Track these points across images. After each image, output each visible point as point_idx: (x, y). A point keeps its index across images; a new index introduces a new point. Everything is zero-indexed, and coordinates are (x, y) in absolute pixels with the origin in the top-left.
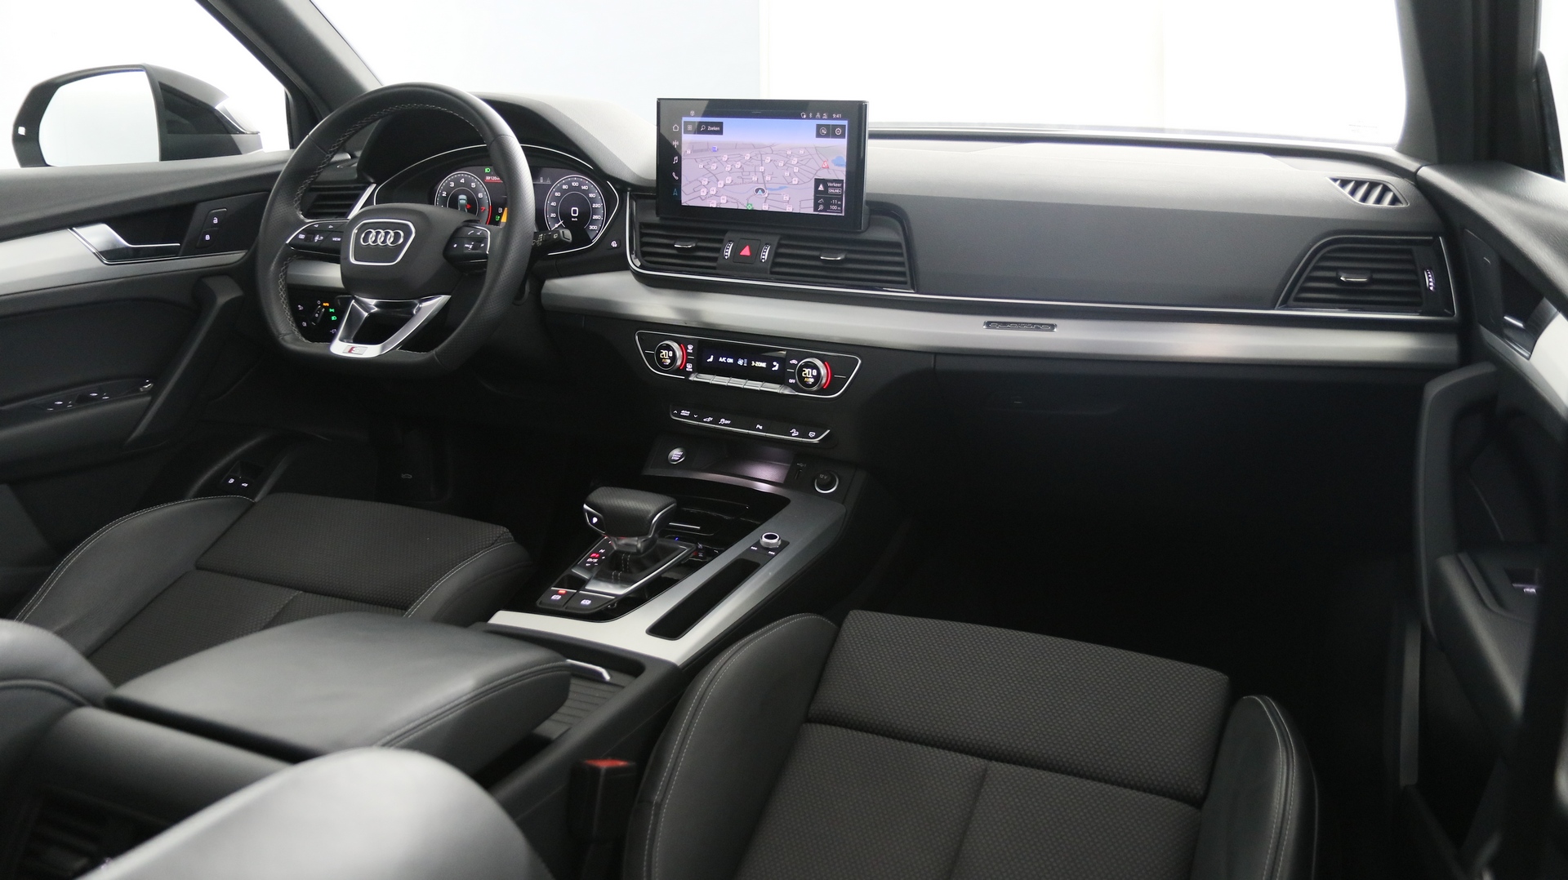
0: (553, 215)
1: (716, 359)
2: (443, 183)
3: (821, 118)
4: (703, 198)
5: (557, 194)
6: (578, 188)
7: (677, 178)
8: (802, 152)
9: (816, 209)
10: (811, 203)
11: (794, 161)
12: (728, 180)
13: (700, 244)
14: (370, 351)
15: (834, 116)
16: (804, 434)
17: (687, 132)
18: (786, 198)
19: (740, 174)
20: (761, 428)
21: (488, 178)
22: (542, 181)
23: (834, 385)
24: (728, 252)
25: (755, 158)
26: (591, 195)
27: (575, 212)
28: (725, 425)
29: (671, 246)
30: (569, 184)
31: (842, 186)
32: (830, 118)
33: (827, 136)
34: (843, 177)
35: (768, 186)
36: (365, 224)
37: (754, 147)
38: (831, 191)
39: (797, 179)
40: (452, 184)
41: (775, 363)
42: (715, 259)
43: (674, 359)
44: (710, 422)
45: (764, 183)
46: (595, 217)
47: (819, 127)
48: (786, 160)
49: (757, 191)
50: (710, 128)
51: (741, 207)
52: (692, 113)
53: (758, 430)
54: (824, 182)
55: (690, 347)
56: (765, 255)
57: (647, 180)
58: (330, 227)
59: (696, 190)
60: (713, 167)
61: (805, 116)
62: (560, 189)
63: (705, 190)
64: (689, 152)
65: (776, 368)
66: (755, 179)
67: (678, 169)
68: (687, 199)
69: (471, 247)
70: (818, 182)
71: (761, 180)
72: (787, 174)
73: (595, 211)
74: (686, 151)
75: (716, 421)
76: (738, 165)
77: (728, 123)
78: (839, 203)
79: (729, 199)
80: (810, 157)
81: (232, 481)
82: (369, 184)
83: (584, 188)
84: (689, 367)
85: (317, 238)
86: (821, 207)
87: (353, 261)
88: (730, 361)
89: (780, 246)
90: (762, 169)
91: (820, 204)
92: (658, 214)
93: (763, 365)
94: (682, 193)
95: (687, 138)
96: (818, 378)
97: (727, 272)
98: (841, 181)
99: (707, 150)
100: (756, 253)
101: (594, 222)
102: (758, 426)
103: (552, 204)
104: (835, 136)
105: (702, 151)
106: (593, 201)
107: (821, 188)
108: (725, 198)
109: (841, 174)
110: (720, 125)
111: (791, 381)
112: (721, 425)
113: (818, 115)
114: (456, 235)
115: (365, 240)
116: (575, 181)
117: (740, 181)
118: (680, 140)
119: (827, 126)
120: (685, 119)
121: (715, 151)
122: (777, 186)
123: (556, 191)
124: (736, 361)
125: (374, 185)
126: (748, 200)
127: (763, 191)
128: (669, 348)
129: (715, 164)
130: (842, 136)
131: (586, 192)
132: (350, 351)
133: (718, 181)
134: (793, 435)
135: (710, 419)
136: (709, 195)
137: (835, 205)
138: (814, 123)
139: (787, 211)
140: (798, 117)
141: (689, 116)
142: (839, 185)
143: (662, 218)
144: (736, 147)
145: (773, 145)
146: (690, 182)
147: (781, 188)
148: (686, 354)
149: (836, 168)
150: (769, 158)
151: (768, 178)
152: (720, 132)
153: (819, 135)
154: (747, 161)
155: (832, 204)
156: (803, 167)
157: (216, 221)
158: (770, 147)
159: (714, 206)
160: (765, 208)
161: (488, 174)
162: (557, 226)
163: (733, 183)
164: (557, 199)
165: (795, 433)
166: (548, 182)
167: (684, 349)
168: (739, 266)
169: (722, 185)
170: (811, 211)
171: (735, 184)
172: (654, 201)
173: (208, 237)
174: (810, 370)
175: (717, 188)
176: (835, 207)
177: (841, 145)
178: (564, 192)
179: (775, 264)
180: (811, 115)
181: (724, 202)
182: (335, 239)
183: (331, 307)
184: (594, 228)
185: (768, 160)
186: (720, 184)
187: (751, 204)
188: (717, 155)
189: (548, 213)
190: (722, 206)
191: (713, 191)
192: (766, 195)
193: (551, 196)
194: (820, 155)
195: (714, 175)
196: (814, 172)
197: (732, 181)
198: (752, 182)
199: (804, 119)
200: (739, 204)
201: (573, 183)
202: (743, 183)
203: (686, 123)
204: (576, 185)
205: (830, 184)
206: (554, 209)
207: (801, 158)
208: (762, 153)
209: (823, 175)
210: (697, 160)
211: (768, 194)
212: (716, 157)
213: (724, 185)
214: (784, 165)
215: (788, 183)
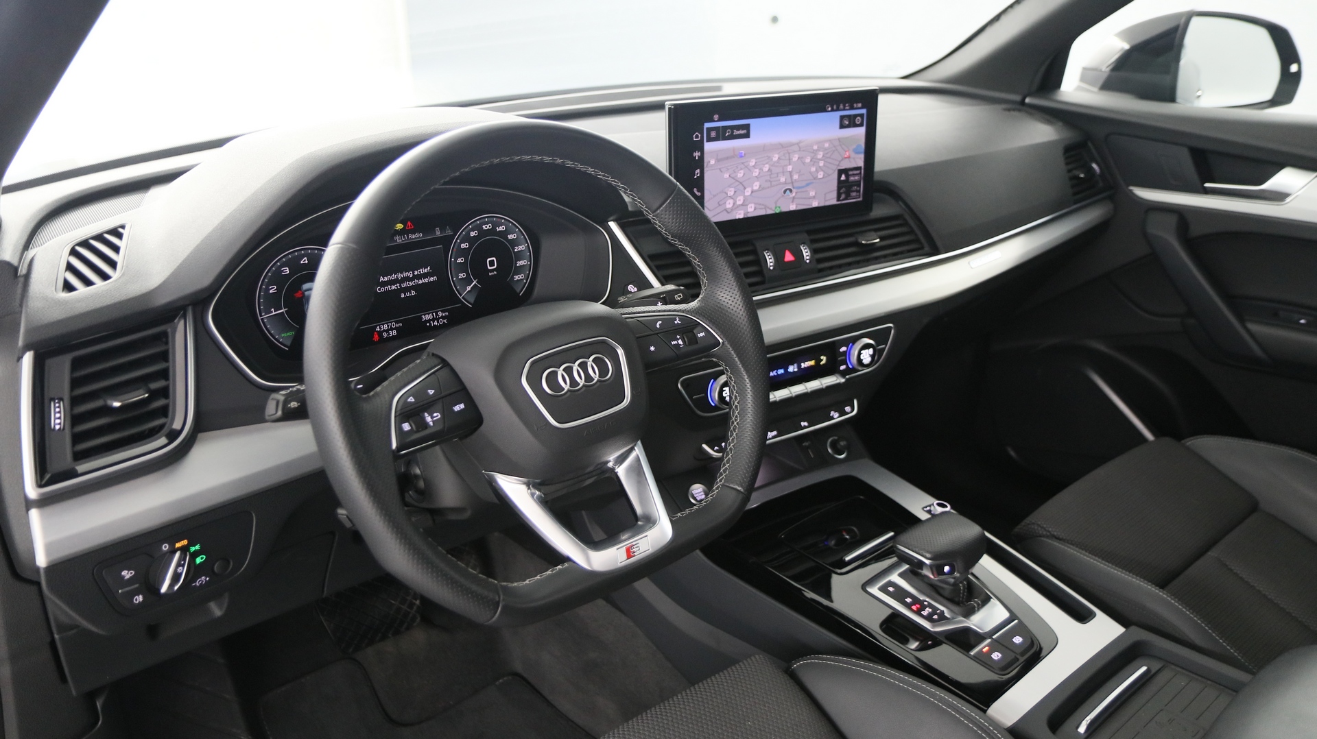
0: (461, 276)
3: (844, 110)
4: (729, 210)
5: (463, 246)
6: (492, 231)
8: (827, 145)
10: (835, 194)
11: (820, 155)
12: (756, 186)
15: (855, 105)
17: (710, 139)
18: (812, 194)
19: (768, 178)
22: (438, 233)
25: (783, 158)
26: (511, 237)
30: (479, 228)
31: (860, 173)
32: (852, 108)
33: (848, 126)
34: (861, 164)
38: (852, 178)
40: (287, 271)
41: (822, 357)
46: (520, 263)
47: (842, 118)
49: (785, 192)
50: (736, 132)
51: (770, 212)
52: (716, 117)
60: (740, 175)
61: (830, 109)
62: (467, 238)
64: (712, 162)
66: (783, 180)
70: (841, 172)
71: (789, 181)
72: (813, 169)
73: (519, 256)
74: (710, 161)
76: (766, 168)
77: (753, 123)
78: (858, 189)
80: (834, 149)
83: (500, 229)
86: (843, 196)
88: (781, 371)
90: (790, 168)
93: (812, 363)
95: (708, 146)
98: (859, 168)
101: (519, 270)
103: (459, 261)
104: (856, 126)
105: (727, 158)
106: (514, 243)
107: (843, 178)
110: (747, 127)
111: (841, 368)
113: (841, 107)
116: (487, 223)
117: (769, 184)
118: (702, 150)
119: (849, 117)
120: (707, 125)
121: (741, 157)
122: (804, 184)
123: (461, 243)
124: (786, 370)
126: (776, 203)
127: (791, 191)
129: (742, 171)
131: (504, 234)
133: (745, 188)
136: (735, 206)
137: (854, 191)
140: (824, 110)
142: (858, 172)
144: (765, 149)
145: (800, 142)
146: (714, 196)
147: (807, 185)
151: (796, 177)
152: (747, 136)
154: (775, 162)
156: (829, 160)
158: (797, 144)
159: (741, 217)
160: (793, 207)
162: (469, 288)
163: (761, 188)
164: (463, 253)
165: (836, 415)
166: (449, 232)
170: (834, 202)
171: (763, 189)
175: (744, 196)
177: (861, 131)
180: (835, 107)
181: (752, 211)
183: (191, 544)
184: (521, 278)
185: (795, 158)
186: (748, 192)
187: (779, 207)
188: (742, 161)
189: (453, 274)
190: (750, 215)
191: (740, 201)
192: (794, 194)
193: (455, 250)
194: (843, 146)
195: (741, 183)
196: (837, 163)
197: (760, 186)
198: (781, 184)
199: (829, 111)
200: (768, 209)
201: (484, 227)
202: (772, 186)
203: (709, 130)
204: (488, 227)
205: (851, 173)
206: (462, 267)
207: (826, 152)
208: (790, 151)
209: (846, 165)
210: (722, 170)
211: (796, 193)
212: (743, 163)
213: (752, 192)
214: (811, 160)
215: (815, 179)
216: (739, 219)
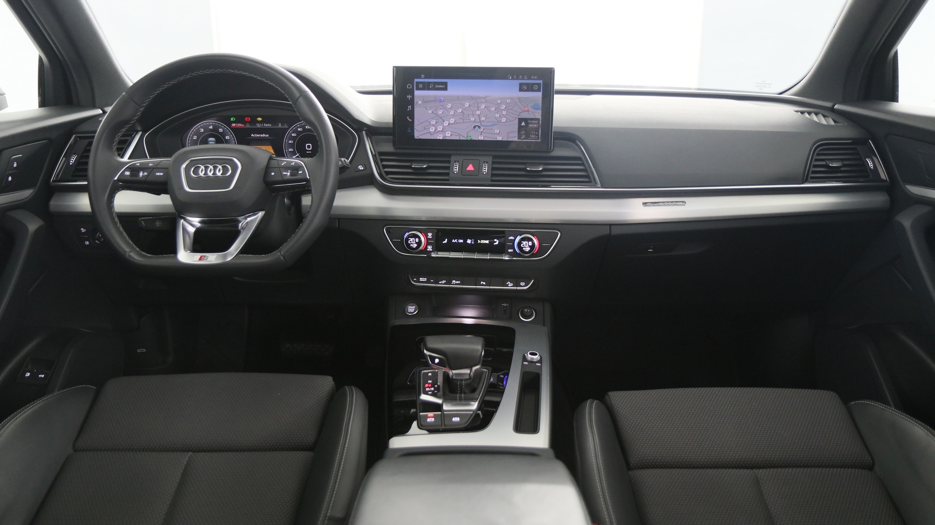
1: (450, 241)
2: (194, 129)
7: (410, 120)
9: (519, 138)
13: (431, 164)
16: (516, 285)
20: (484, 283)
21: (234, 125)
23: (542, 250)
24: (456, 169)
27: (309, 147)
28: (456, 284)
29: (410, 167)
35: (483, 124)
37: (472, 98)
39: (505, 119)
42: (448, 174)
43: (419, 243)
44: (444, 284)
45: (480, 122)
48: (497, 106)
53: (483, 285)
54: (526, 120)
55: (430, 235)
56: (485, 169)
57: (380, 122)
58: (150, 165)
59: (426, 128)
63: (434, 128)
65: (497, 243)
67: (412, 114)
68: (418, 135)
69: (289, 174)
75: (449, 283)
79: (453, 134)
81: (28, 374)
82: (137, 132)
84: (430, 248)
85: (141, 174)
87: (187, 189)
89: (493, 163)
91: (523, 134)
92: (394, 145)
94: (415, 131)
96: (532, 247)
97: (454, 182)
99: (435, 101)
100: (479, 168)
102: (482, 283)
108: (450, 133)
109: (538, 115)
112: (453, 284)
115: (196, 171)
125: (140, 133)
128: (415, 236)
130: (539, 90)
132: (199, 260)
134: (509, 285)
135: (444, 282)
138: (517, 82)
139: (498, 140)
141: (421, 78)
143: (395, 148)
148: (427, 239)
149: (535, 111)
150: (484, 105)
153: (521, 90)
155: (532, 134)
157: (15, 165)
161: (234, 122)
167: (426, 236)
168: (466, 178)
169: (447, 124)
172: (392, 137)
173: (10, 179)
174: (527, 242)
176: (534, 136)
178: (298, 133)
179: (493, 175)
182: (158, 174)
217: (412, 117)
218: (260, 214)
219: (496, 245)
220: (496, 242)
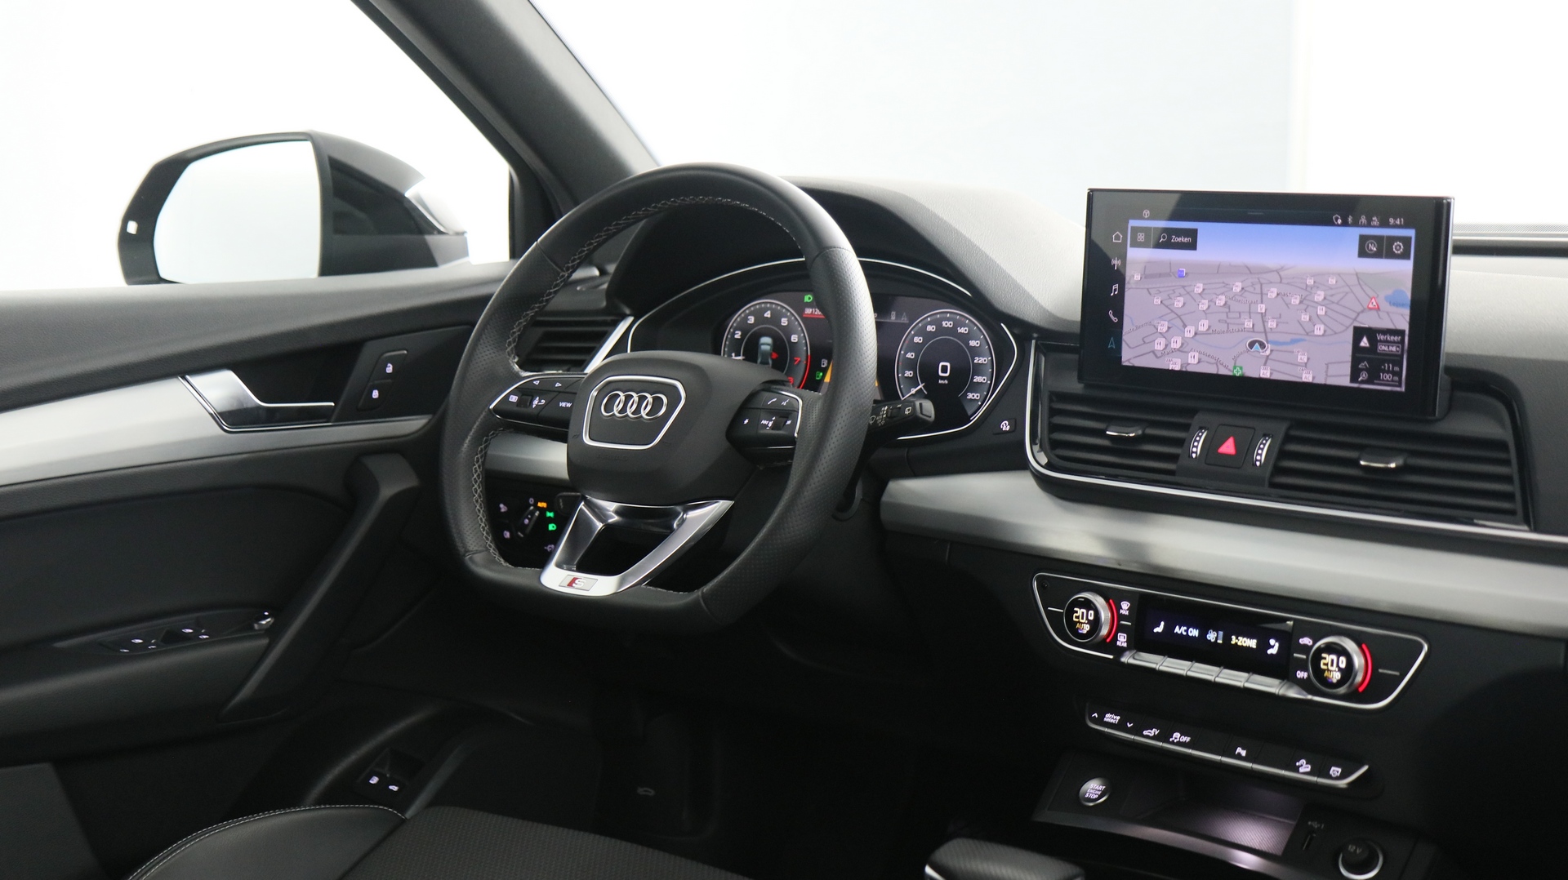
0: (909, 374)
1: (1169, 629)
2: (736, 318)
3: (1369, 225)
4: (1159, 354)
5: (917, 340)
6: (952, 331)
7: (1115, 320)
8: (1332, 281)
9: (1354, 378)
10: (1347, 369)
11: (1319, 296)
12: (1203, 326)
13: (1150, 431)
14: (600, 586)
15: (1392, 221)
16: (1320, 770)
17: (1135, 244)
18: (1302, 358)
19: (1224, 317)
20: (1244, 753)
21: (808, 311)
22: (893, 318)
23: (1377, 687)
24: (1197, 447)
25: (1251, 289)
26: (973, 343)
27: (944, 369)
28: (1179, 744)
29: (1101, 433)
30: (938, 323)
31: (1403, 340)
32: (1384, 224)
33: (1378, 255)
34: (1403, 323)
35: (1271, 337)
36: (610, 383)
37: (1249, 270)
38: (1382, 348)
39: (1322, 327)
40: (751, 320)
41: (1272, 642)
42: (1173, 458)
43: (1096, 624)
44: (1154, 738)
45: (1265, 332)
46: (978, 379)
47: (1363, 240)
48: (1304, 293)
49: (1252, 345)
50: (1176, 239)
51: (1223, 371)
52: (1146, 213)
53: (1239, 757)
54: (1371, 333)
55: (1125, 605)
56: (1261, 454)
57: (1065, 320)
58: (558, 385)
59: (1146, 340)
60: (1178, 303)
61: (1340, 221)
62: (922, 332)
63: (1163, 341)
64: (1137, 277)
65: (1273, 651)
66: (1248, 324)
67: (1118, 304)
68: (1131, 356)
69: (770, 424)
70: (1359, 332)
71: (1259, 327)
72: (1305, 318)
73: (978, 370)
74: (1133, 276)
75: (1164, 736)
76: (1221, 301)
77: (1204, 229)
78: (1396, 369)
79: (1204, 358)
80: (1347, 289)
81: (374, 780)
82: (623, 317)
83: (962, 330)
84: (1122, 639)
85: (536, 402)
86: (1364, 376)
87: (587, 440)
88: (1194, 632)
89: (1288, 439)
90: (1261, 308)
91: (1362, 370)
92: (1080, 379)
93: (1252, 643)
94: (1124, 346)
95: (1133, 254)
96: (1348, 672)
97: (1191, 481)
98: (1401, 333)
99: (1168, 275)
100: (1246, 449)
101: (975, 387)
102: (1239, 750)
103: (908, 355)
104: (1391, 255)
105: (1160, 275)
106: (975, 352)
107: (1364, 343)
108: (1197, 355)
109: (1401, 320)
110: (1193, 234)
111: (1301, 675)
112: (1173, 743)
113: (1363, 220)
114: (748, 405)
115: (609, 408)
116: (948, 319)
117: (1224, 327)
118: (1123, 257)
119: (1378, 239)
120: (1133, 223)
121: (1181, 276)
122: (1288, 338)
123: (915, 335)
124: (1203, 634)
125: (630, 320)
126: (1235, 359)
127: (1262, 345)
128: (1088, 605)
129: (1182, 299)
130: (1405, 256)
131: (966, 338)
132: (570, 585)
133: (1185, 326)
134: (1301, 770)
135: (1154, 732)
136: (1168, 350)
137: (1388, 372)
138: (1352, 234)
139: (1304, 380)
140: (1329, 222)
141: (1141, 218)
142: (1396, 338)
143: (1087, 386)
144: (1220, 272)
145: (1282, 268)
146: (1138, 328)
147: (1294, 342)
148: (1116, 616)
149: (1393, 309)
150: (1275, 291)
151: (1271, 324)
152: (1192, 246)
153: (1363, 253)
154: (1236, 294)
155: (1384, 371)
156: (1334, 307)
157: (390, 369)
158: (1277, 271)
159: (1177, 368)
160: (1265, 374)
161: (809, 305)
162: (913, 391)
163: (1211, 331)
164: (916, 348)
165: (1304, 767)
166: (904, 320)
167: (1114, 608)
168: (1217, 472)
169: (1192, 334)
170: (1345, 381)
171: (1214, 332)
172: (1075, 357)
173: (375, 394)
174: (1335, 658)
175: (1183, 338)
176: (1388, 377)
177: (1404, 269)
178: (928, 336)
179: (1278, 470)
181: (1193, 362)
182: (563, 404)
183: (549, 509)
184: (975, 397)
185: (1272, 293)
186: (1189, 332)
187: (1241, 368)
188: (1185, 284)
189: (900, 371)
190: (1190, 369)
191: (1176, 343)
192: (1268, 352)
193: (907, 342)
194: (1363, 287)
195: (1179, 317)
196: (1353, 315)
197: (1209, 327)
198: (1244, 330)
199: (1338, 225)
200: (1220, 366)
201: (944, 323)
202: (1228, 331)
203: (1135, 230)
204: (948, 325)
205: (1381, 337)
206: (911, 365)
207: (1330, 292)
208: (1262, 281)
209: (1369, 321)
210: (1151, 291)
211: (1272, 351)
212: (1184, 287)
213: (1196, 334)
214: (1301, 302)
215: (1307, 334)
216: (1173, 371)
217: (1120, 313)
218: (719, 507)
219: (1272, 654)
220: (1273, 647)
